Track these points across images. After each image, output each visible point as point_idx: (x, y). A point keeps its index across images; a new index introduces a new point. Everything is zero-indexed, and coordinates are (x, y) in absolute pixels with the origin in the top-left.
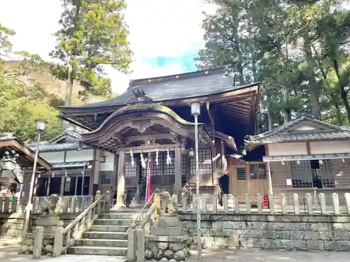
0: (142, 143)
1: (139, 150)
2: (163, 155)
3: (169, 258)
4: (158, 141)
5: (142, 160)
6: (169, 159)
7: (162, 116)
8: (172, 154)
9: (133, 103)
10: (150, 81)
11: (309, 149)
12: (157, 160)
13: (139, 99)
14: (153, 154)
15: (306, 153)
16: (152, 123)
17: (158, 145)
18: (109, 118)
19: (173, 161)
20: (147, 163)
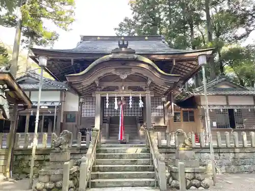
0: (117, 88)
1: (115, 94)
2: (136, 100)
3: (197, 187)
4: (130, 88)
5: (116, 103)
6: (141, 104)
7: (143, 65)
8: (143, 99)
9: (118, 53)
10: (99, 38)
11: (227, 100)
12: (130, 103)
13: (123, 49)
14: (127, 99)
15: (225, 104)
16: (134, 71)
17: (130, 91)
18: (94, 63)
19: (144, 104)
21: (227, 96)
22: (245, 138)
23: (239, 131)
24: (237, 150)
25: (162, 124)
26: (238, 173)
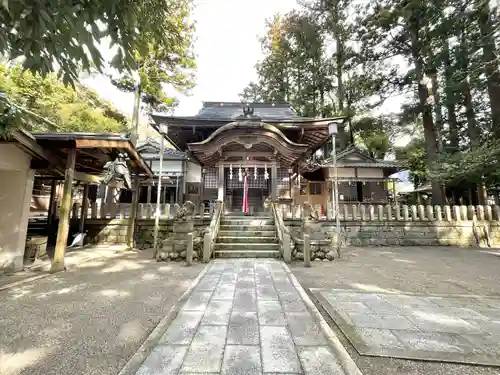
0: (241, 159)
1: (239, 165)
2: (261, 171)
3: (321, 258)
4: (255, 158)
5: (240, 174)
6: (266, 176)
7: (270, 134)
8: (269, 170)
9: (243, 120)
11: (356, 173)
12: (255, 175)
13: (248, 116)
14: (251, 170)
15: (354, 176)
16: (259, 140)
17: (255, 162)
18: (214, 134)
19: (270, 176)
20: (243, 177)
21: (356, 168)
22: (372, 211)
23: (367, 205)
24: (364, 224)
25: (287, 197)
26: (363, 246)
